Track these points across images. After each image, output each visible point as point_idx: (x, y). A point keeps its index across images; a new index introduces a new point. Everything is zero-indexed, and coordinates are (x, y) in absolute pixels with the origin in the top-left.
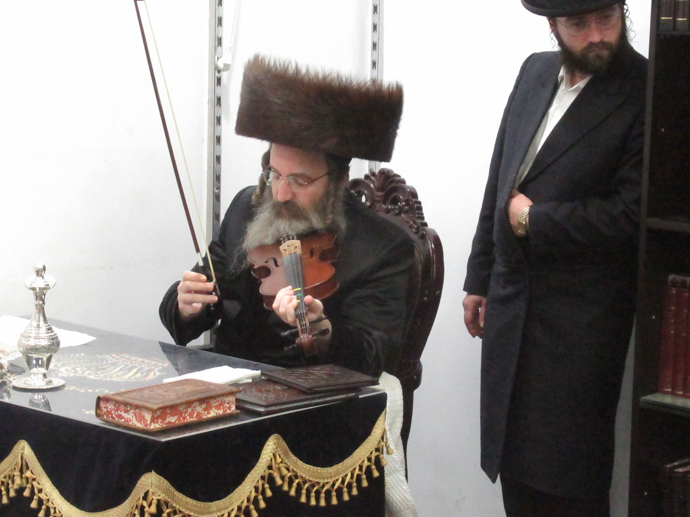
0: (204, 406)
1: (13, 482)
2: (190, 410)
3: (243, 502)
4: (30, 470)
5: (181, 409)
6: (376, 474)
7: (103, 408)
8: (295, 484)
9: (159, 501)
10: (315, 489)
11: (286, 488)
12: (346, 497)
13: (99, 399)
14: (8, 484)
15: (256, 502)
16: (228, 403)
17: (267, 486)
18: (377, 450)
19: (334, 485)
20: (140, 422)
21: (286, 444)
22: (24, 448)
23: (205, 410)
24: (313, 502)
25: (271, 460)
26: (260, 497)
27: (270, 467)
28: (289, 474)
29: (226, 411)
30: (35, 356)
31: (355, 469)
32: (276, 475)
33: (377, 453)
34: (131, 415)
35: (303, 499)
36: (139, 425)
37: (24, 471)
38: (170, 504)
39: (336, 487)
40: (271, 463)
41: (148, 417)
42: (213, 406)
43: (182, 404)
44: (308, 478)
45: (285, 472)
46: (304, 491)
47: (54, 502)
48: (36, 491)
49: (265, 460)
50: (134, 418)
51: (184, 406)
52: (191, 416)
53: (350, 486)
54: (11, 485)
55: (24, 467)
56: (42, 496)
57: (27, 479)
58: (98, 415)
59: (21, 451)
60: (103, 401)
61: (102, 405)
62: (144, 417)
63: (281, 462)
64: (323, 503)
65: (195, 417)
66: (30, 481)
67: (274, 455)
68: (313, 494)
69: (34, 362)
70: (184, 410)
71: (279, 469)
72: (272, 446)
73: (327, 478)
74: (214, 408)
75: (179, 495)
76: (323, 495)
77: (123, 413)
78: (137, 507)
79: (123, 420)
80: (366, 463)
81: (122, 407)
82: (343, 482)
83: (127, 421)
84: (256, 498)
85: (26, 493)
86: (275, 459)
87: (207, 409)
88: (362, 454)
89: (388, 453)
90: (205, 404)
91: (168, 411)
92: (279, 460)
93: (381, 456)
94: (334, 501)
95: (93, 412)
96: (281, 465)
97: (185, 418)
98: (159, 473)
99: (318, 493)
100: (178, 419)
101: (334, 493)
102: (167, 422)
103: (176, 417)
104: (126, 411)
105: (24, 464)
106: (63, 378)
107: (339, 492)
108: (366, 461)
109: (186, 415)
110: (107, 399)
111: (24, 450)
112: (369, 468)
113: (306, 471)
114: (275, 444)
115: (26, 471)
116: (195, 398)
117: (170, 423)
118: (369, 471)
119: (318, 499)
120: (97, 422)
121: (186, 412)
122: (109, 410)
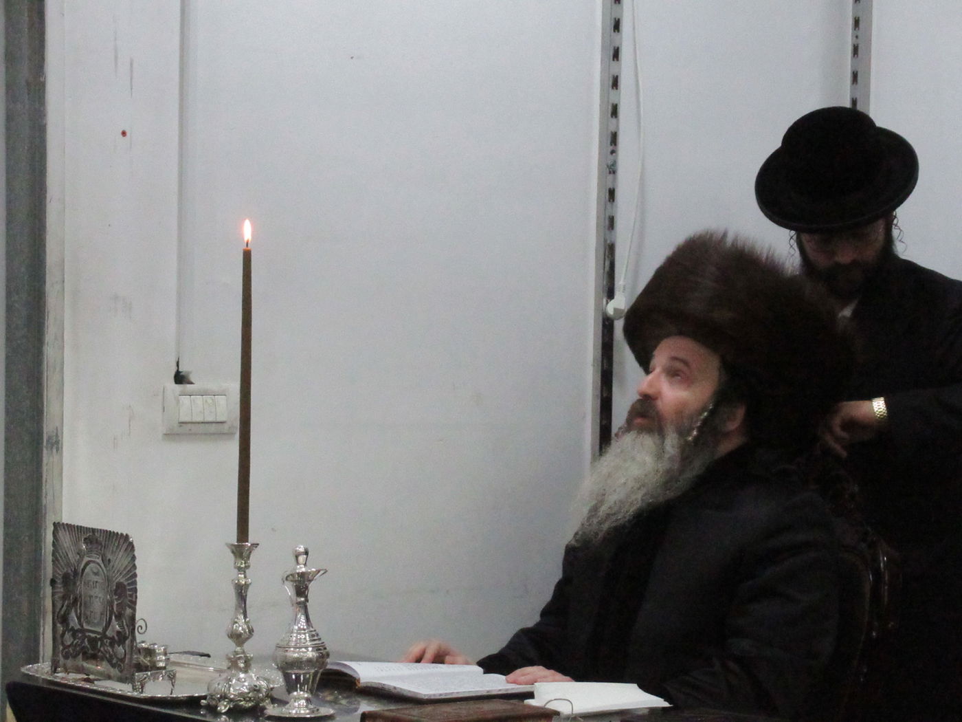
30: (294, 671)
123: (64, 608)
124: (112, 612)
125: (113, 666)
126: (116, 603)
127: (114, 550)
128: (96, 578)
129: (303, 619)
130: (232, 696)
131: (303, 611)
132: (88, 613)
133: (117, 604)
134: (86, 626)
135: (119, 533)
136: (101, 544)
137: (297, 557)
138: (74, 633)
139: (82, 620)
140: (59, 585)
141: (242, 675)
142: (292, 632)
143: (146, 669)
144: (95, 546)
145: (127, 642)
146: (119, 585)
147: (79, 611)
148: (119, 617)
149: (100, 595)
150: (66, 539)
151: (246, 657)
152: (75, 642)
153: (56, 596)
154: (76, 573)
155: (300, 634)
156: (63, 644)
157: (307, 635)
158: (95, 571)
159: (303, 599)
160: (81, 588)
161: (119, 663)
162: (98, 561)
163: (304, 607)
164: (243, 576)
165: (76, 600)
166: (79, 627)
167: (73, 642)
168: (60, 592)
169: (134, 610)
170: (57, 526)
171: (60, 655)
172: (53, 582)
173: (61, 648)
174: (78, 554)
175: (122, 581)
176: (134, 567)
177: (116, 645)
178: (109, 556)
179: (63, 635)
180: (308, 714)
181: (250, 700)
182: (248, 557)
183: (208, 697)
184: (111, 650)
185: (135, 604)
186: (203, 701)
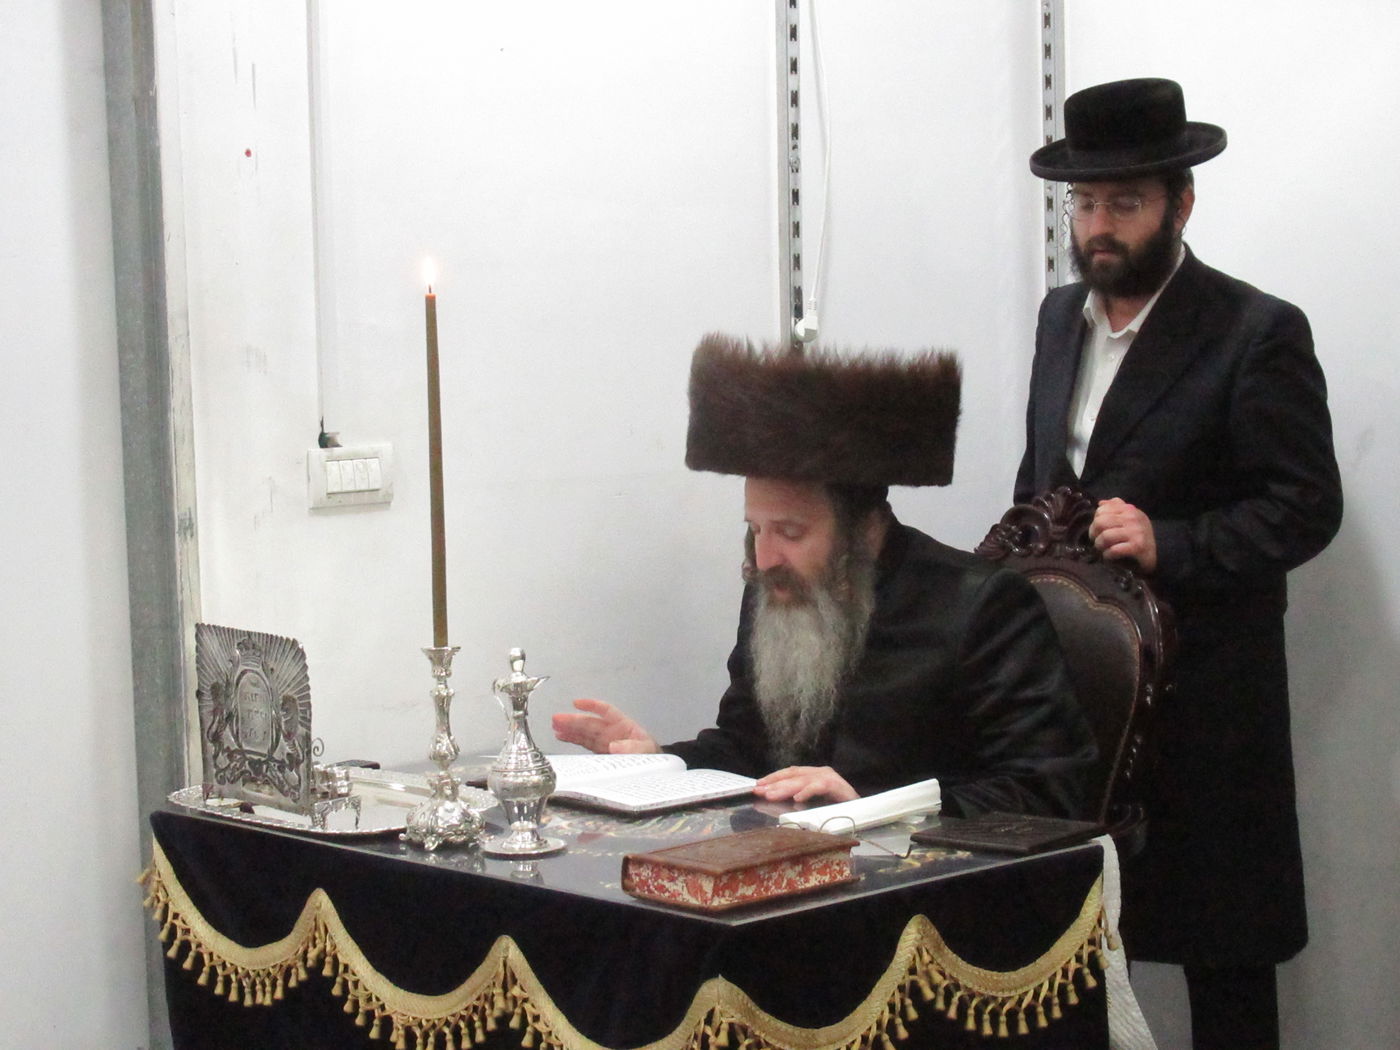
0: (799, 868)
1: (492, 1006)
2: (775, 875)
3: (870, 1029)
4: (519, 982)
5: (762, 873)
6: (1091, 982)
7: (634, 877)
8: (955, 1000)
9: (731, 1025)
10: (990, 1008)
11: (940, 1005)
12: (1043, 1022)
13: (627, 861)
14: (484, 1009)
15: (892, 1028)
16: (838, 864)
17: (908, 1002)
18: (1092, 942)
19: (1020, 1001)
20: (694, 895)
21: (937, 933)
22: (507, 949)
23: (800, 875)
24: (987, 1030)
25: (914, 959)
26: (899, 1021)
27: (912, 971)
28: (945, 983)
29: (835, 877)
30: (515, 801)
31: (1055, 975)
32: (923, 983)
33: (1092, 948)
34: (680, 884)
35: (971, 1024)
36: (694, 902)
37: (509, 986)
38: (749, 1030)
39: (1024, 1005)
40: (914, 964)
41: (708, 886)
42: (813, 868)
43: (762, 865)
44: (976, 988)
45: (938, 978)
46: (971, 1011)
47: (559, 1037)
48: (530, 1019)
49: (903, 959)
50: (685, 888)
51: (766, 869)
52: (778, 884)
53: (1047, 1003)
54: (488, 1012)
55: (509, 980)
56: (540, 1026)
57: (515, 999)
58: (625, 888)
59: (502, 954)
60: (634, 864)
61: (632, 870)
62: (701, 887)
63: (931, 962)
64: (1003, 1031)
65: (786, 888)
66: (519, 1002)
67: (919, 950)
68: (986, 1017)
69: (516, 810)
70: (767, 876)
71: (928, 974)
72: (913, 936)
73: (1010, 990)
74: (814, 873)
75: (766, 1017)
76: (1003, 1018)
77: (667, 884)
78: (696, 1037)
79: (667, 894)
80: (1073, 965)
81: (665, 873)
82: (1036, 995)
83: (673, 895)
84: (891, 1022)
85: (514, 1023)
86: (921, 956)
87: (805, 873)
88: (1066, 949)
89: (1109, 947)
90: (801, 866)
91: (740, 877)
92: (926, 958)
93: (1099, 952)
94: (1023, 1029)
95: (618, 885)
96: (930, 966)
97: (767, 889)
98: (729, 978)
99: (995, 1015)
100: (757, 891)
101: (1022, 1016)
102: (738, 894)
103: (754, 887)
104: (672, 880)
105: (508, 974)
106: (564, 837)
107: (1031, 1013)
108: (1073, 961)
109: (770, 884)
110: (640, 862)
111: (507, 951)
112: (1078, 973)
113: (972, 977)
114: (919, 931)
115: (512, 987)
116: (784, 855)
117: (744, 897)
118: (1079, 978)
119: (995, 1024)
120: (624, 899)
121: (770, 878)
122: (643, 878)
123: (215, 726)
124: (279, 730)
125: (285, 794)
126: (283, 720)
127: (279, 656)
128: (255, 690)
129: (523, 736)
130: (441, 831)
131: (523, 730)
132: (248, 731)
133: (286, 722)
134: (246, 747)
135: (285, 638)
136: (260, 650)
137: (512, 662)
138: (231, 755)
139: (240, 739)
140: (207, 696)
141: (449, 805)
142: (511, 753)
143: (325, 795)
144: (251, 651)
145: (302, 766)
146: (287, 700)
147: (235, 729)
148: (288, 736)
149: (261, 710)
150: (212, 644)
151: (452, 781)
152: (232, 765)
153: (204, 711)
154: (228, 683)
155: (521, 754)
156: (216, 766)
157: (529, 755)
158: (254, 681)
159: (521, 713)
160: (234, 702)
161: (292, 790)
162: (255, 669)
163: (523, 724)
164: (443, 686)
165: (230, 716)
166: (236, 747)
167: (229, 765)
168: (210, 706)
169: (309, 728)
170: (199, 627)
171: (215, 780)
172: (199, 694)
173: (215, 771)
174: (231, 661)
175: (290, 694)
176: (306, 678)
177: (287, 770)
178: (272, 665)
179: (215, 757)
180: (534, 849)
181: (462, 834)
182: (449, 662)
183: (408, 831)
184: (280, 775)
185: (310, 721)
186: (402, 835)
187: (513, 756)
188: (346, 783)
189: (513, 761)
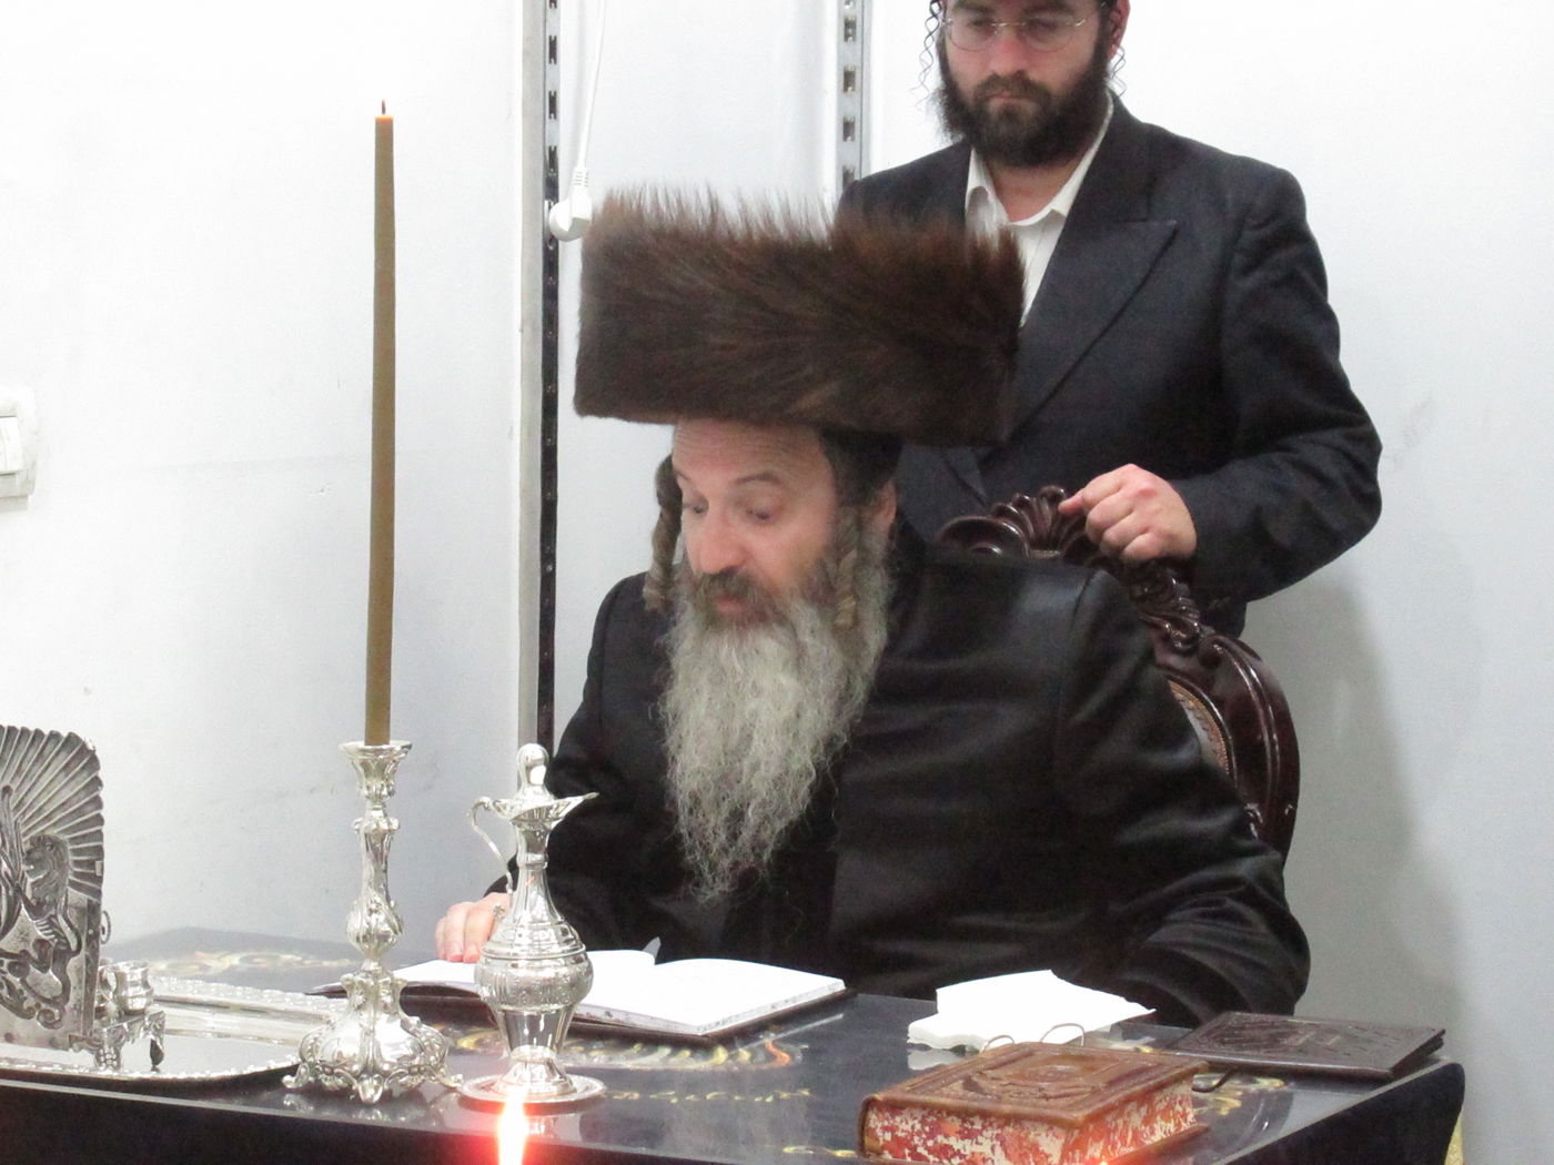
30: (523, 1010)
69: (521, 1027)
124: (16, 897)
125: (25, 1014)
126: (30, 880)
127: (26, 767)
130: (386, 1067)
133: (36, 883)
135: (47, 732)
145: (73, 963)
146: (40, 842)
148: (36, 910)
155: (538, 929)
161: (44, 1006)
163: (540, 874)
164: (379, 813)
169: (96, 893)
175: (50, 832)
177: (33, 969)
181: (420, 1072)
182: (395, 772)
183: (302, 1070)
184: (16, 980)
185: (99, 880)
186: (287, 1078)
187: (526, 932)
188: (143, 992)
189: (525, 941)
